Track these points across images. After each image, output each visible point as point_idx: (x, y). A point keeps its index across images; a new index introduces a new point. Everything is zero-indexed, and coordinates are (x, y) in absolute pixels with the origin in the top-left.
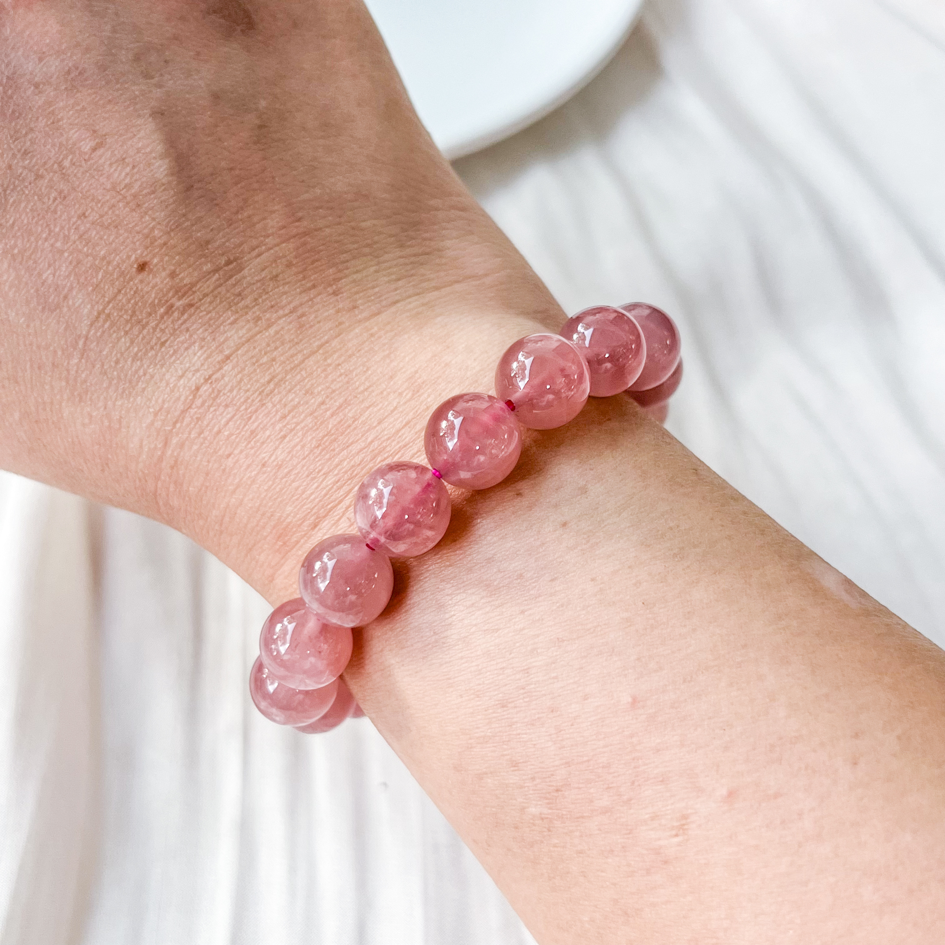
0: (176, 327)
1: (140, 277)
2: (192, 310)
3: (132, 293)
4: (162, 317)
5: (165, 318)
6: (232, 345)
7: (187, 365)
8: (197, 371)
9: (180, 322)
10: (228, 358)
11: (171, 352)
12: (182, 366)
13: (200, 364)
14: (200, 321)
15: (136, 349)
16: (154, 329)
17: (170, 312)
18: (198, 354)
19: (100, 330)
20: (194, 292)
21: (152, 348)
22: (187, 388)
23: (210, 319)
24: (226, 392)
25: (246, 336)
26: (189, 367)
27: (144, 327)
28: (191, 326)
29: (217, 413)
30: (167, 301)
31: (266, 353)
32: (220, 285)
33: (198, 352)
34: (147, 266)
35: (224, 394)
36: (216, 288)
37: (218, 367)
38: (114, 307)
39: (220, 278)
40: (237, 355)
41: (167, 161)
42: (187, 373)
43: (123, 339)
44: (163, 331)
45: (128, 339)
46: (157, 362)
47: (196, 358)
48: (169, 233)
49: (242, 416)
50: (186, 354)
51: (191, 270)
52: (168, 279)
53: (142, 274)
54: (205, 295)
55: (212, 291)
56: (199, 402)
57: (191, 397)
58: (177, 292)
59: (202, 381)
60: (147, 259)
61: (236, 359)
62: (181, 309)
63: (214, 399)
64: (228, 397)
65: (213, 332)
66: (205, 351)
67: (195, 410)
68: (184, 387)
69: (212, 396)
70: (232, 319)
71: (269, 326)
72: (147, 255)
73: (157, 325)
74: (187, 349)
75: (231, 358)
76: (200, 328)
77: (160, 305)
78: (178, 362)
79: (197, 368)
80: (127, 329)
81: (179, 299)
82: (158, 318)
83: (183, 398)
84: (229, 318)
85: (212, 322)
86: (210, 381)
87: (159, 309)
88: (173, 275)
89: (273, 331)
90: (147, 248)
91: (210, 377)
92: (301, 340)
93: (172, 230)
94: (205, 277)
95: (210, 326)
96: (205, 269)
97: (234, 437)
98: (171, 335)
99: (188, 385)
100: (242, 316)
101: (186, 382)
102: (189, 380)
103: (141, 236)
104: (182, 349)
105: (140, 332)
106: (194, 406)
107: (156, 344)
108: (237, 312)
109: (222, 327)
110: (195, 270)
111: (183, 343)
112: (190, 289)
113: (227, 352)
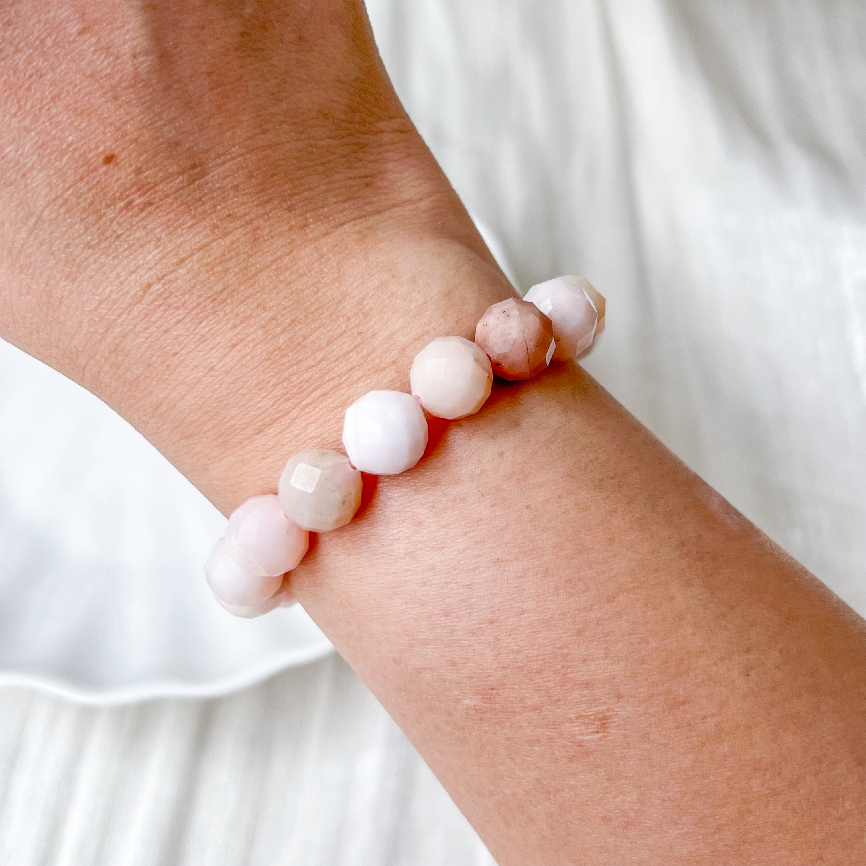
0: (134, 223)
1: (104, 168)
2: (152, 208)
3: (95, 182)
4: (121, 211)
5: (124, 212)
6: (188, 249)
7: (141, 262)
8: (150, 269)
9: (138, 219)
10: (183, 261)
11: (126, 246)
12: (134, 262)
13: (154, 263)
14: (158, 221)
15: (89, 238)
16: (112, 221)
17: (130, 207)
18: (154, 253)
19: (56, 213)
20: (156, 192)
21: (106, 239)
22: (138, 284)
23: (169, 220)
24: (178, 294)
25: (202, 242)
26: (143, 265)
27: (100, 218)
28: (148, 225)
29: (168, 313)
30: (128, 196)
31: (221, 262)
32: (182, 188)
33: (153, 250)
34: (115, 159)
35: (176, 296)
36: (178, 190)
37: (172, 268)
38: (72, 194)
39: (183, 181)
40: (192, 260)
41: (151, 58)
42: (140, 269)
43: (77, 226)
44: (120, 224)
45: (82, 227)
46: (110, 253)
47: (151, 256)
48: (140, 129)
49: (193, 319)
50: (141, 250)
51: (157, 169)
52: (132, 176)
53: (107, 166)
54: (168, 196)
55: (174, 193)
56: (148, 299)
57: (140, 293)
58: (139, 189)
59: (154, 280)
60: (116, 152)
61: (191, 264)
62: (141, 207)
63: (166, 299)
64: (180, 299)
65: (170, 234)
66: (161, 251)
67: (144, 306)
68: (135, 283)
69: (163, 296)
70: (190, 223)
71: (225, 235)
72: (116, 148)
73: (114, 218)
74: (141, 246)
75: (186, 262)
76: (158, 227)
77: (121, 199)
78: (132, 257)
79: (151, 266)
80: (84, 216)
81: (140, 196)
82: (117, 211)
83: (132, 293)
84: (186, 222)
85: (170, 223)
86: (163, 281)
87: (119, 203)
88: (138, 171)
89: (229, 241)
90: (116, 141)
91: (163, 277)
92: (255, 253)
93: (144, 127)
94: (168, 178)
95: (168, 227)
96: (170, 170)
97: (182, 338)
98: (128, 230)
99: (140, 281)
100: (201, 221)
101: (138, 278)
102: (142, 277)
103: (113, 128)
104: (137, 246)
105: (97, 222)
106: (143, 302)
107: (111, 236)
108: (195, 217)
109: (179, 230)
110: (160, 170)
111: (139, 239)
112: (152, 188)
113: (183, 256)
